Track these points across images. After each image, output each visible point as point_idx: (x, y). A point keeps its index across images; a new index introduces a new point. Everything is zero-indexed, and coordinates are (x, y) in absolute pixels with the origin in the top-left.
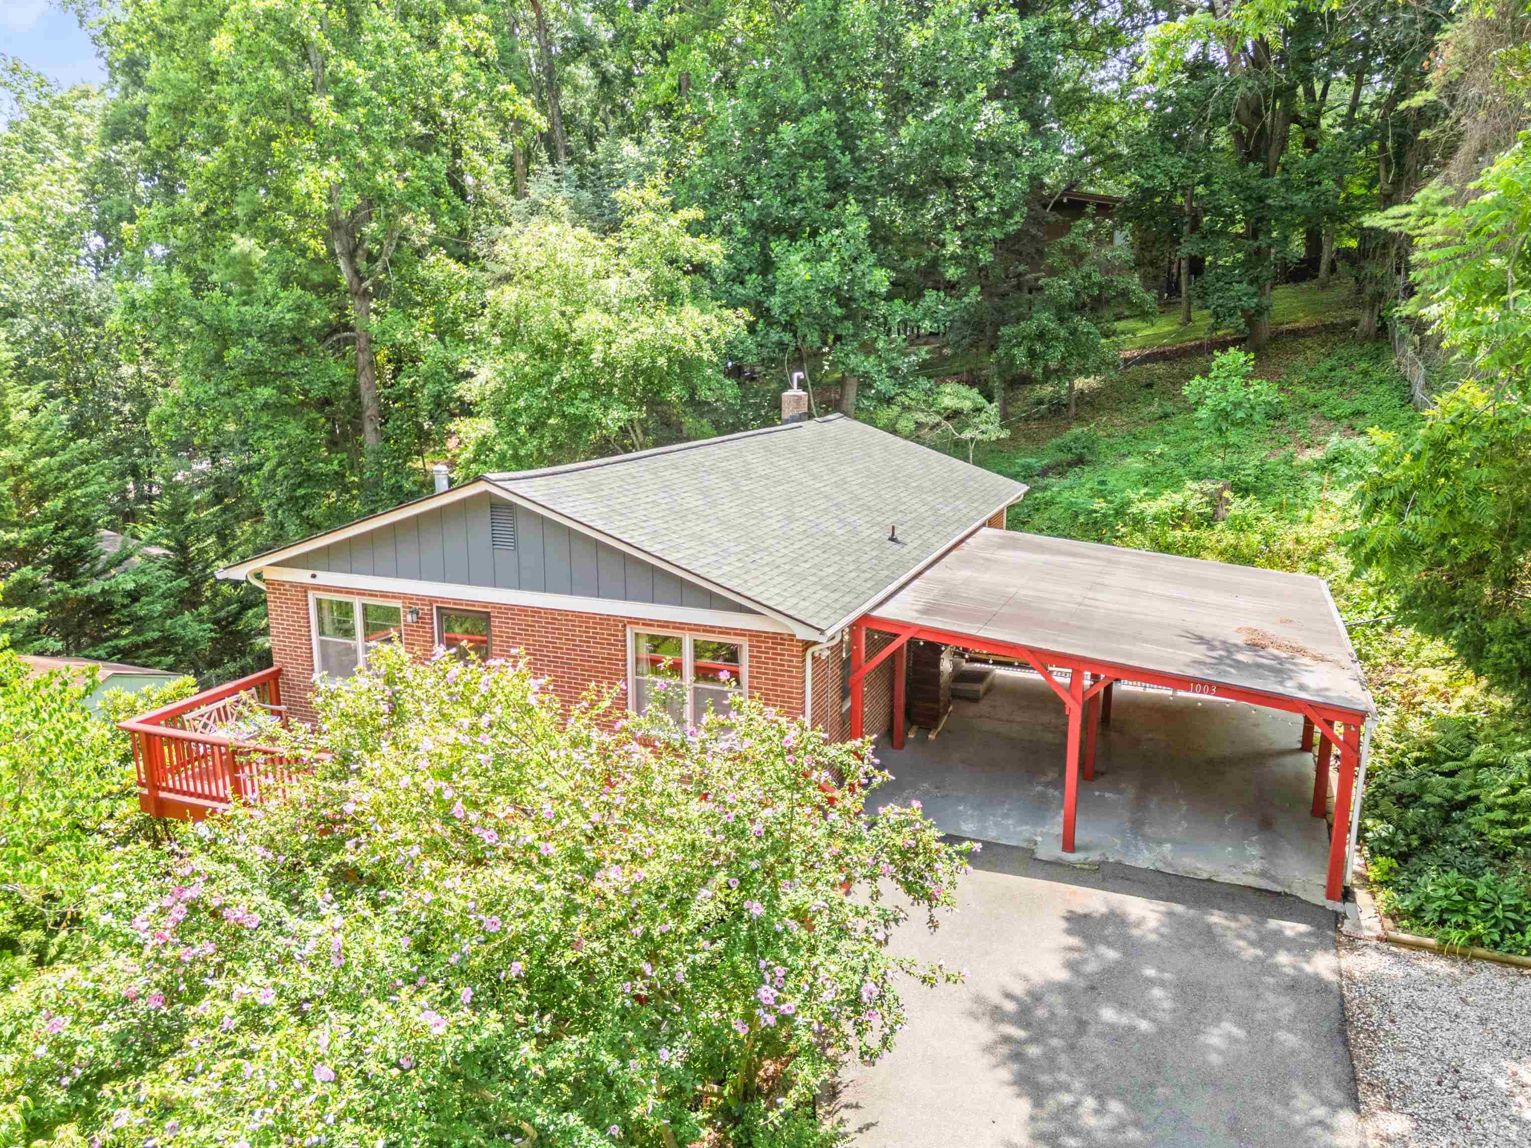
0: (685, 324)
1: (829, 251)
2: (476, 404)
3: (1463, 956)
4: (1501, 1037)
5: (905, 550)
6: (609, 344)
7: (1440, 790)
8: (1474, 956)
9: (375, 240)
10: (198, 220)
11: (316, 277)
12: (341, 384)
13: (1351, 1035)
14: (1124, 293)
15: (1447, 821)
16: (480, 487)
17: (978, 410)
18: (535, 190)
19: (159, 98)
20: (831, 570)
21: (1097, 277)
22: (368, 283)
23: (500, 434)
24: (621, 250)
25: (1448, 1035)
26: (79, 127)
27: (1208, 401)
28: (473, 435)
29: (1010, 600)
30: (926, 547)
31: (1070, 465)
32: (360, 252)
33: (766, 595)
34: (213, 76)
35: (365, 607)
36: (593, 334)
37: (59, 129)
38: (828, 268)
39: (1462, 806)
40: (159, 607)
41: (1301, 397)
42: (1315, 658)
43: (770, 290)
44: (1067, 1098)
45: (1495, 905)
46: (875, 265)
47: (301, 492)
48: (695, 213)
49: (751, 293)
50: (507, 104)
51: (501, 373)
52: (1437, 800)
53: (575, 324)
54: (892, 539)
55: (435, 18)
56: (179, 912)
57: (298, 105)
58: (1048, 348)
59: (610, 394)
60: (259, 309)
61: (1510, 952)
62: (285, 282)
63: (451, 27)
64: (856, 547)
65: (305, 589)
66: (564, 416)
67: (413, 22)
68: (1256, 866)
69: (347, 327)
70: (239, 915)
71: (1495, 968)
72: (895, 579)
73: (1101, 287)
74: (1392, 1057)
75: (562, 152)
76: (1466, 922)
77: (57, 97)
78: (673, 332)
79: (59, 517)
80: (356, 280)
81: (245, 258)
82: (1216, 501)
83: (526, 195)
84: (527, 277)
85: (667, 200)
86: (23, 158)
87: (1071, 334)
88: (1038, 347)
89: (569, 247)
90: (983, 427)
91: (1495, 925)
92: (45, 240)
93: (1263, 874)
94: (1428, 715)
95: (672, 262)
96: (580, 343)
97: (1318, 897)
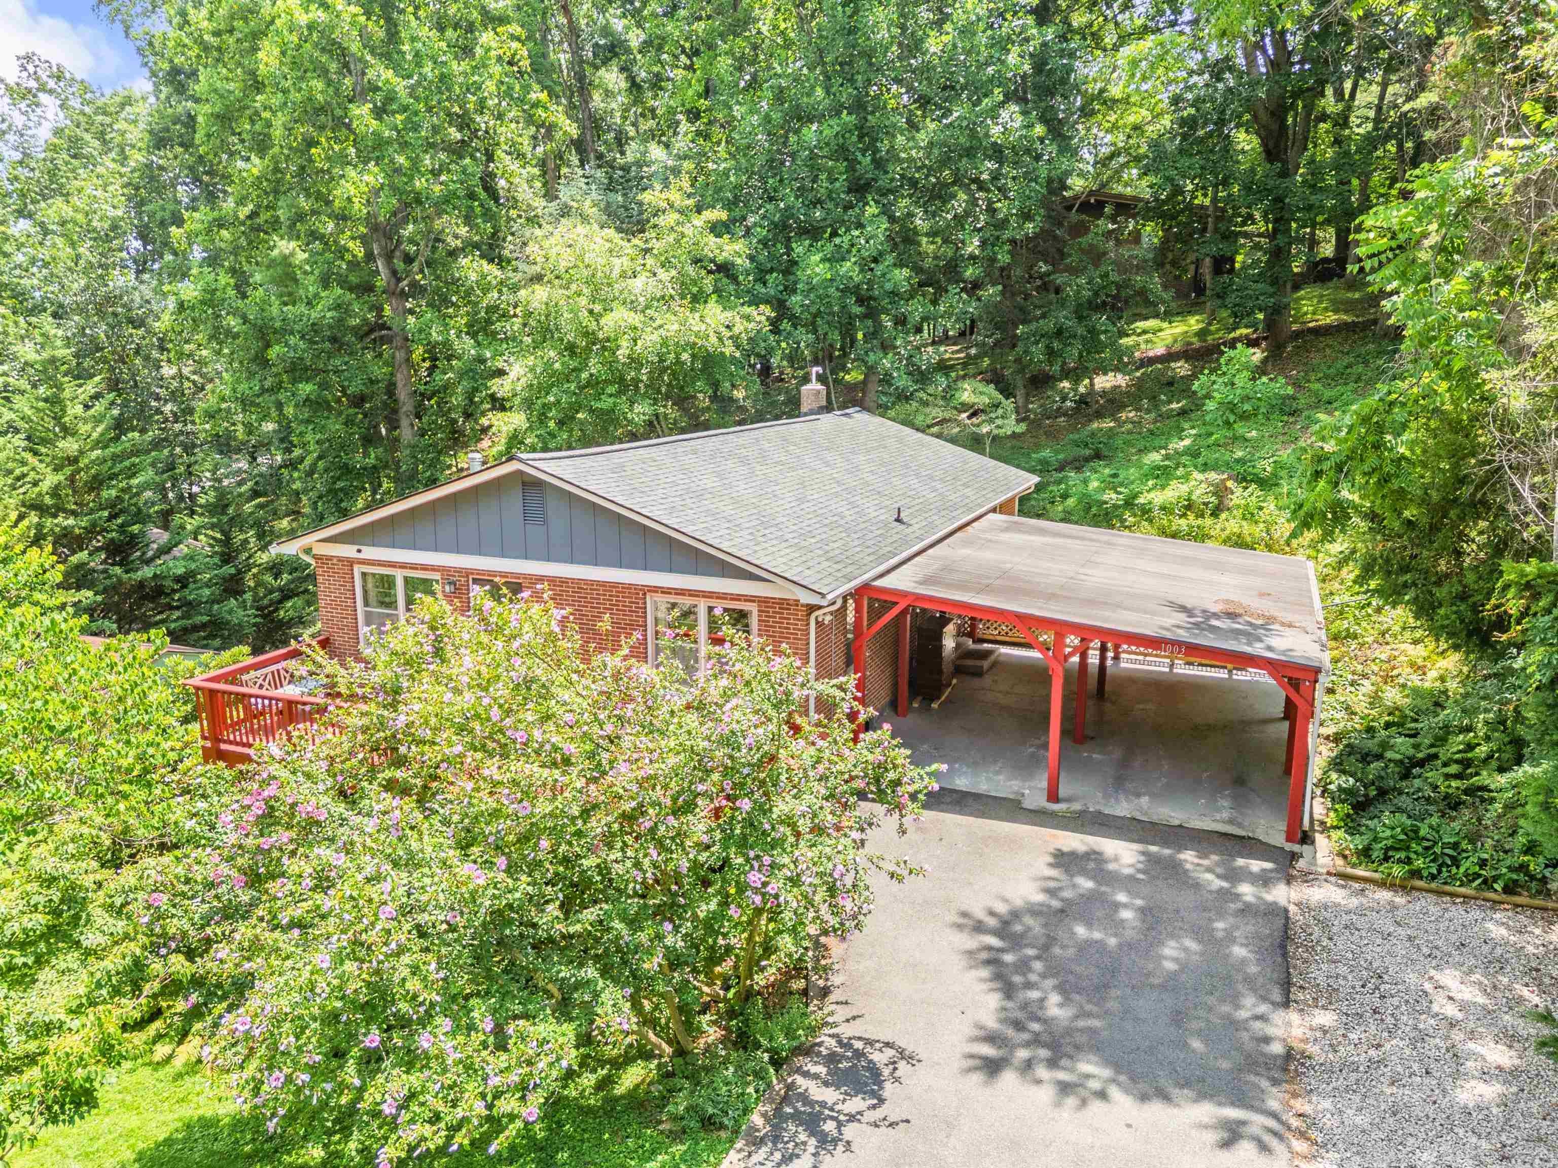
0: (708, 320)
1: (849, 251)
2: (508, 400)
3: (1403, 888)
4: (1426, 951)
5: (910, 530)
6: (635, 341)
7: (1403, 749)
8: (1413, 888)
9: (411, 241)
10: (243, 223)
11: (353, 279)
12: (378, 382)
13: (1291, 949)
14: (1142, 293)
15: (1406, 775)
16: (513, 466)
17: (997, 406)
18: (565, 194)
19: (207, 108)
20: (835, 545)
21: (1114, 277)
22: (405, 282)
23: (530, 428)
24: (647, 251)
25: (1379, 949)
26: (123, 133)
27: (1215, 394)
28: (504, 429)
29: (1004, 574)
30: (932, 526)
31: (1087, 460)
32: (397, 253)
33: (774, 563)
34: (258, 86)
35: (406, 579)
36: (619, 332)
37: (101, 136)
38: (849, 268)
39: (1421, 763)
40: (207, 592)
41: (1316, 394)
42: (1283, 624)
43: (791, 290)
44: (1034, 995)
45: (1436, 843)
46: (895, 265)
47: (340, 484)
48: (718, 214)
49: (772, 292)
50: (540, 111)
51: (532, 369)
52: (1398, 757)
53: (603, 322)
54: (898, 520)
55: (471, 28)
56: (258, 809)
57: (339, 112)
58: (1065, 345)
59: (637, 388)
60: (302, 308)
61: (1445, 883)
62: (325, 282)
63: (486, 38)
64: (863, 526)
65: (351, 562)
66: (592, 411)
67: (450, 33)
68: (1225, 815)
69: (384, 327)
70: (310, 809)
71: (1432, 898)
72: (896, 555)
73: (1119, 287)
74: (1324, 967)
75: (592, 156)
76: (1409, 858)
77: (99, 103)
78: (695, 329)
79: (113, 506)
80: (393, 280)
81: (286, 260)
82: (1220, 492)
83: (557, 197)
84: (557, 277)
85: (691, 202)
86: (67, 163)
87: (1089, 332)
88: (1056, 345)
89: (597, 247)
90: (999, 422)
91: (1433, 861)
92: (90, 243)
93: (1231, 822)
94: (1404, 686)
95: (696, 261)
96: (608, 340)
97: (1278, 839)
